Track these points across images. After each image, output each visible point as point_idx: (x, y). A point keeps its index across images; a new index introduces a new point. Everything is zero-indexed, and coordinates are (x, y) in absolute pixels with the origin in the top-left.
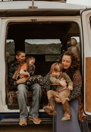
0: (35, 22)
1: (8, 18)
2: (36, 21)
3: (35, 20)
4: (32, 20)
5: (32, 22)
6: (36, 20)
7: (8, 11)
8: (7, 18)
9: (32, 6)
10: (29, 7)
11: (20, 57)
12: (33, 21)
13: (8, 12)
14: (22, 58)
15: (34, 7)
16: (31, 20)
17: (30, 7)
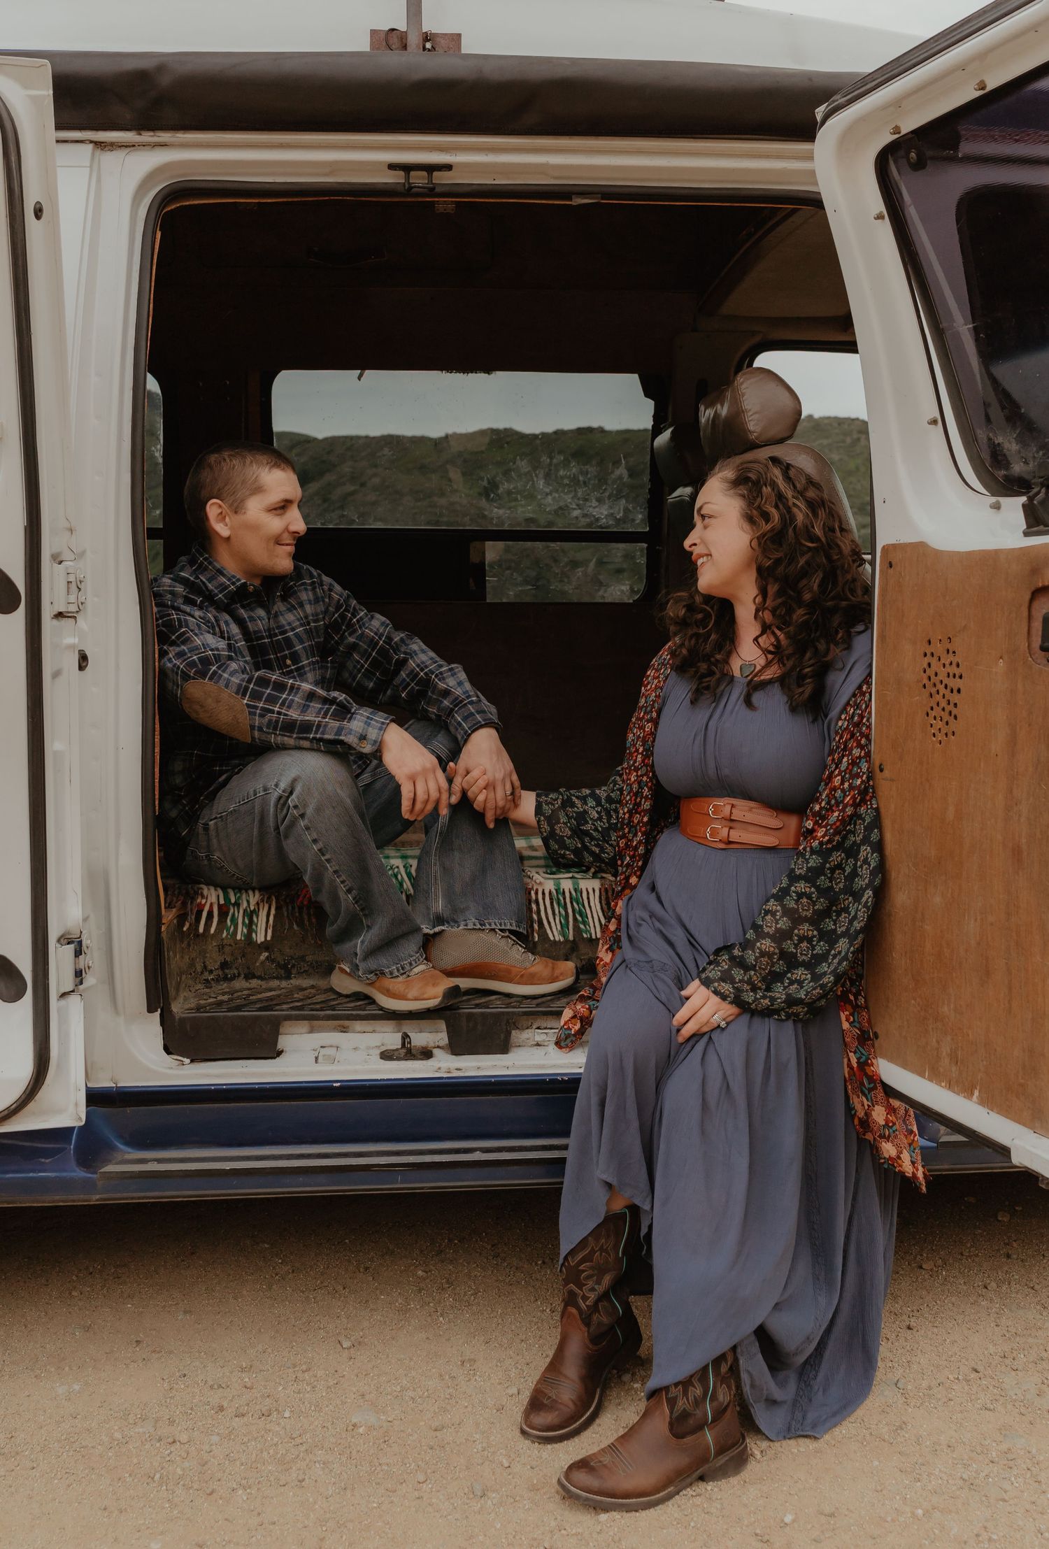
0: (431, 191)
1: (165, 136)
2: (441, 178)
3: (430, 168)
4: (407, 168)
5: (409, 190)
6: (448, 167)
7: (161, 68)
8: (147, 137)
9: (402, 26)
10: (374, 33)
11: (255, 508)
12: (419, 179)
13: (165, 80)
14: (275, 524)
15: (427, 37)
16: (392, 167)
17: (390, 39)
